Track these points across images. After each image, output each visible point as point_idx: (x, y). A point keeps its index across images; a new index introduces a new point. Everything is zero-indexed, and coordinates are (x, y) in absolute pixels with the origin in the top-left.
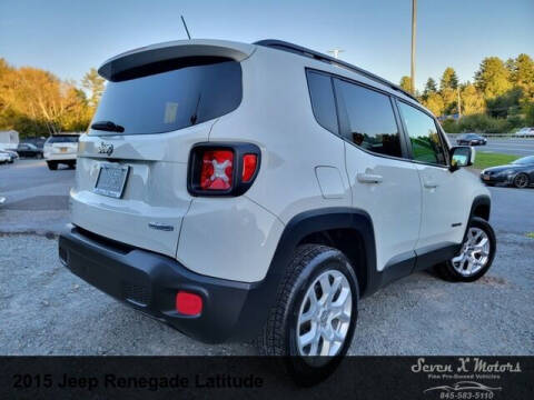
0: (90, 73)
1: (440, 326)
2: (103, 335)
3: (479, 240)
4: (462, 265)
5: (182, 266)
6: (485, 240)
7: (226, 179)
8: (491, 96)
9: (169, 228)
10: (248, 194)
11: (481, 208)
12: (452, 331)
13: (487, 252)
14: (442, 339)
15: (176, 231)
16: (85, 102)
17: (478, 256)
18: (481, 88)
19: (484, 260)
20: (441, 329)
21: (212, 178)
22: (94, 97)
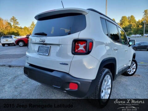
0: (12, 17)
1: (129, 88)
2: (38, 96)
3: (133, 65)
4: (129, 72)
5: (71, 75)
6: (135, 65)
7: (84, 49)
8: (124, 26)
9: (67, 64)
10: (90, 54)
11: (134, 56)
12: (133, 90)
13: (135, 68)
14: (131, 92)
15: (69, 65)
16: (11, 26)
17: (133, 69)
18: (121, 24)
19: (134, 70)
20: (129, 89)
21: (79, 49)
22: (14, 25)
